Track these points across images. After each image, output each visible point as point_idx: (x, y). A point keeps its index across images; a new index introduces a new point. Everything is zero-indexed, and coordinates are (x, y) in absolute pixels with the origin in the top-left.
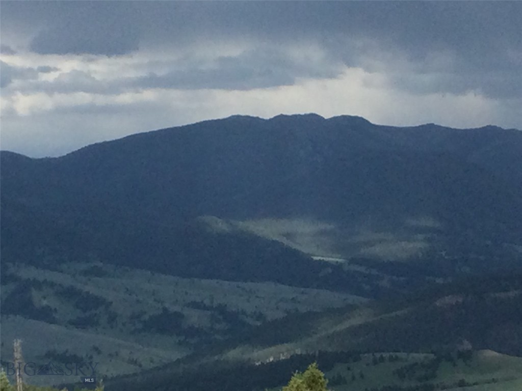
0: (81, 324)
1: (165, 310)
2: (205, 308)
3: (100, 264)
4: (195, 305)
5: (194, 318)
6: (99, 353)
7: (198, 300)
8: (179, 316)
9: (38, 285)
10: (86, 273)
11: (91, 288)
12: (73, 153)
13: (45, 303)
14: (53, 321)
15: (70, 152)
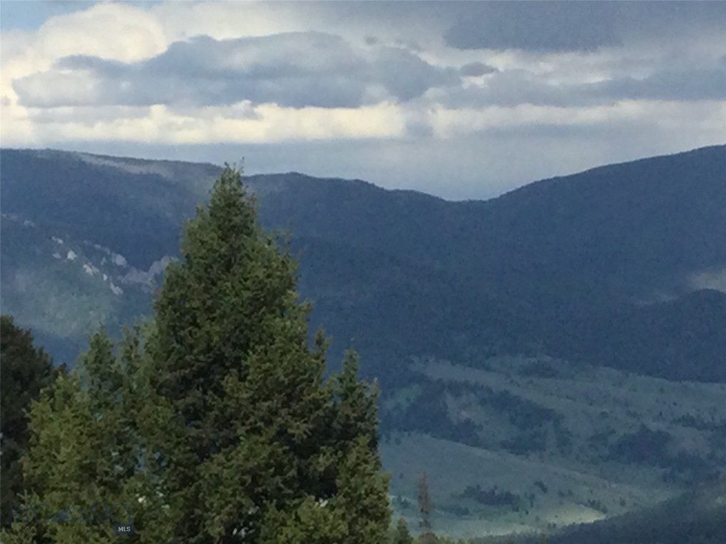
0: (518, 447)
1: (643, 426)
2: (704, 427)
3: (548, 359)
4: (689, 422)
5: (689, 441)
6: (545, 490)
7: (693, 413)
8: (663, 438)
9: (455, 389)
10: (526, 372)
11: (533, 393)
12: (509, 194)
13: (465, 415)
14: (477, 443)
15: (504, 192)
